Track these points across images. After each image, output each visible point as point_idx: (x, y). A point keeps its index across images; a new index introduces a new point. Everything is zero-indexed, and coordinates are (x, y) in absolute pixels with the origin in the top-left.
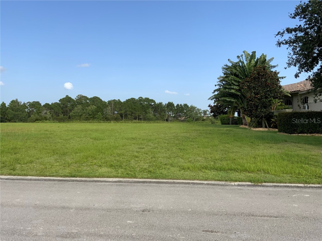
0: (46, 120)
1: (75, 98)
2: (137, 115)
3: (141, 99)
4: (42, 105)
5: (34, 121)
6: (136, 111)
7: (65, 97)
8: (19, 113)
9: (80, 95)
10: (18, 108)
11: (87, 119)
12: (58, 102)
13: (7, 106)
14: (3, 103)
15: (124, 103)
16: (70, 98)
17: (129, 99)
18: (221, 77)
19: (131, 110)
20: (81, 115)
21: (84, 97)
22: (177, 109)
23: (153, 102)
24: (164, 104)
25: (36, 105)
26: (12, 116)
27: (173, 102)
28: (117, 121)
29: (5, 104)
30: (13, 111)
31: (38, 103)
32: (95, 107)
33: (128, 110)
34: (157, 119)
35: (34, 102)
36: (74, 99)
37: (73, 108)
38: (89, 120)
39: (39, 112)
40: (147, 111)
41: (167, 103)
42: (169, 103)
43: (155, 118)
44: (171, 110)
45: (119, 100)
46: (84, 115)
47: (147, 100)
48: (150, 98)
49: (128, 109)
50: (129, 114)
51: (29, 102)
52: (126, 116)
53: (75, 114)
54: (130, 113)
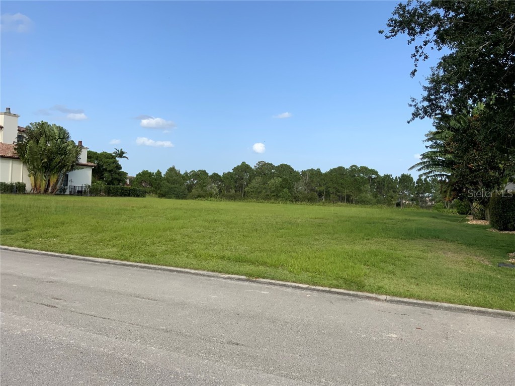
0: (211, 197)
1: (255, 167)
2: (345, 194)
3: (354, 169)
4: (209, 175)
5: (196, 198)
6: (344, 188)
7: (240, 164)
8: (175, 186)
9: (262, 162)
10: (174, 180)
11: (267, 198)
12: (232, 171)
13: (163, 176)
14: (158, 171)
15: (326, 174)
16: (248, 166)
17: (334, 169)
18: (431, 133)
19: (335, 185)
20: (261, 192)
21: (269, 164)
22: (419, 186)
23: (374, 174)
24: (394, 178)
25: (201, 175)
26: (167, 190)
27: (410, 175)
28: (311, 202)
29: (161, 173)
30: (168, 182)
31: (204, 173)
32: (280, 179)
33: (330, 186)
34: (378, 202)
35: (199, 171)
36: (253, 167)
37: (250, 181)
38: (270, 199)
39: (203, 186)
40: (362, 188)
41: (400, 175)
42: (403, 176)
43: (375, 200)
44: (407, 188)
45: (319, 170)
46: (264, 191)
47: (364, 170)
48: (370, 168)
49: (330, 184)
50: (333, 193)
51: (192, 171)
52: (328, 194)
53: (252, 190)
54: (334, 191)
